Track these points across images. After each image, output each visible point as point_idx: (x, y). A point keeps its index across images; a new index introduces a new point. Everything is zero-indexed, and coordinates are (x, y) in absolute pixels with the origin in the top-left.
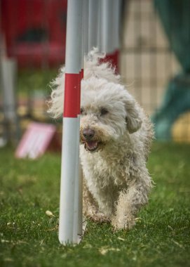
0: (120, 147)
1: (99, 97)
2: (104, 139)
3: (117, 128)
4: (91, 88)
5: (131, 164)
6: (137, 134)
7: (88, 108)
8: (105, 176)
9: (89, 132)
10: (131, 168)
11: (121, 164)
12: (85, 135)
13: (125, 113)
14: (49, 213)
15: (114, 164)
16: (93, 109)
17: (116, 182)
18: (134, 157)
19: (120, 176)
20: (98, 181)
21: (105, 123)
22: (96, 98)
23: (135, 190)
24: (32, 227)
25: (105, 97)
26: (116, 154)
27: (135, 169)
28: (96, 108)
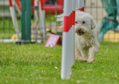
0: (89, 34)
1: (82, 18)
2: (84, 31)
3: (88, 28)
4: (79, 15)
5: (93, 39)
6: (95, 30)
7: (79, 21)
8: (84, 43)
9: (79, 29)
10: (93, 40)
11: (89, 39)
12: (78, 30)
13: (91, 23)
14: (56, 68)
15: (87, 39)
16: (80, 21)
17: (87, 45)
18: (93, 37)
19: (89, 43)
20: (81, 45)
21: (84, 26)
22: (81, 18)
23: (94, 48)
24: (51, 73)
25: (84, 17)
26: (88, 36)
27: (94, 40)
28: (81, 21)
